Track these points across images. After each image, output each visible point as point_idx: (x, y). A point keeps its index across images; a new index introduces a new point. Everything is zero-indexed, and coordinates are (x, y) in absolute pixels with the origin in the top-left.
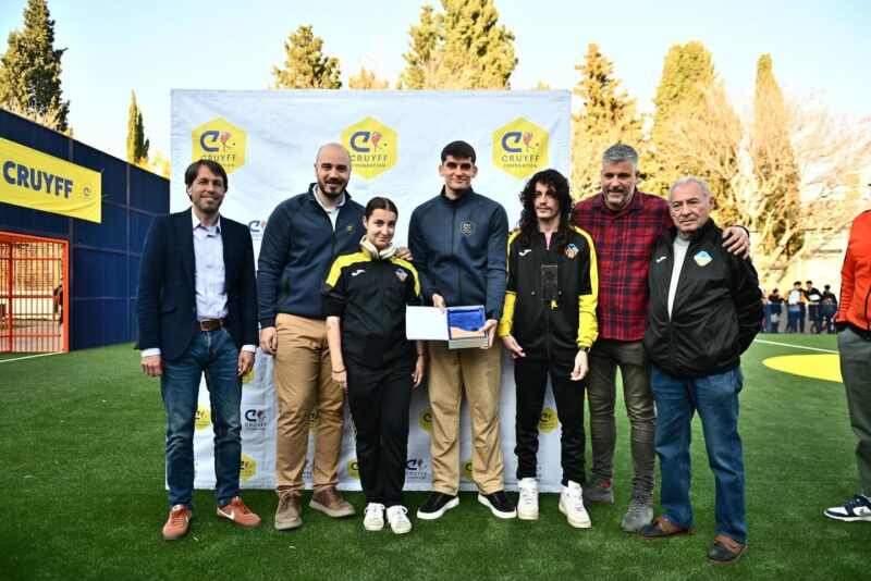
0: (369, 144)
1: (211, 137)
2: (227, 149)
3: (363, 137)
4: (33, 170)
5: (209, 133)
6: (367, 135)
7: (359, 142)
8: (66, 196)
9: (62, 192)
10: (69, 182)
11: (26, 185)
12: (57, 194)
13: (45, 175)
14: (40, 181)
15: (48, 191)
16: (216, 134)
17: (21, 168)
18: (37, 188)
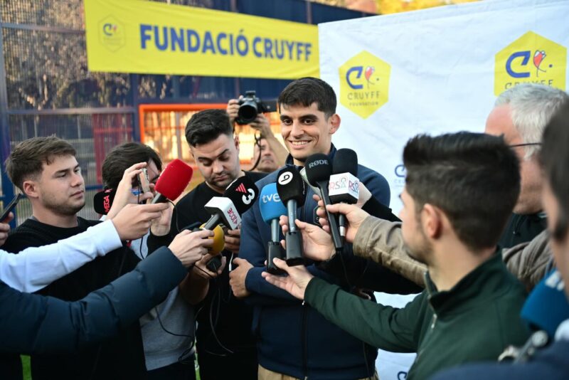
0: (530, 67)
1: (355, 73)
2: (370, 85)
3: (521, 59)
4: (276, 42)
5: (354, 69)
6: (526, 55)
7: (517, 66)
8: (307, 59)
9: (303, 56)
10: (308, 45)
11: (272, 56)
12: (298, 58)
13: (287, 43)
14: (283, 50)
15: (291, 57)
16: (360, 69)
17: (267, 41)
18: (281, 57)
